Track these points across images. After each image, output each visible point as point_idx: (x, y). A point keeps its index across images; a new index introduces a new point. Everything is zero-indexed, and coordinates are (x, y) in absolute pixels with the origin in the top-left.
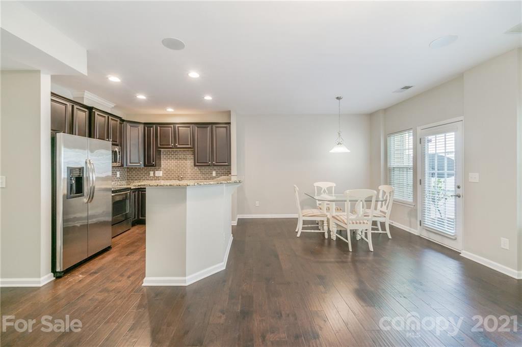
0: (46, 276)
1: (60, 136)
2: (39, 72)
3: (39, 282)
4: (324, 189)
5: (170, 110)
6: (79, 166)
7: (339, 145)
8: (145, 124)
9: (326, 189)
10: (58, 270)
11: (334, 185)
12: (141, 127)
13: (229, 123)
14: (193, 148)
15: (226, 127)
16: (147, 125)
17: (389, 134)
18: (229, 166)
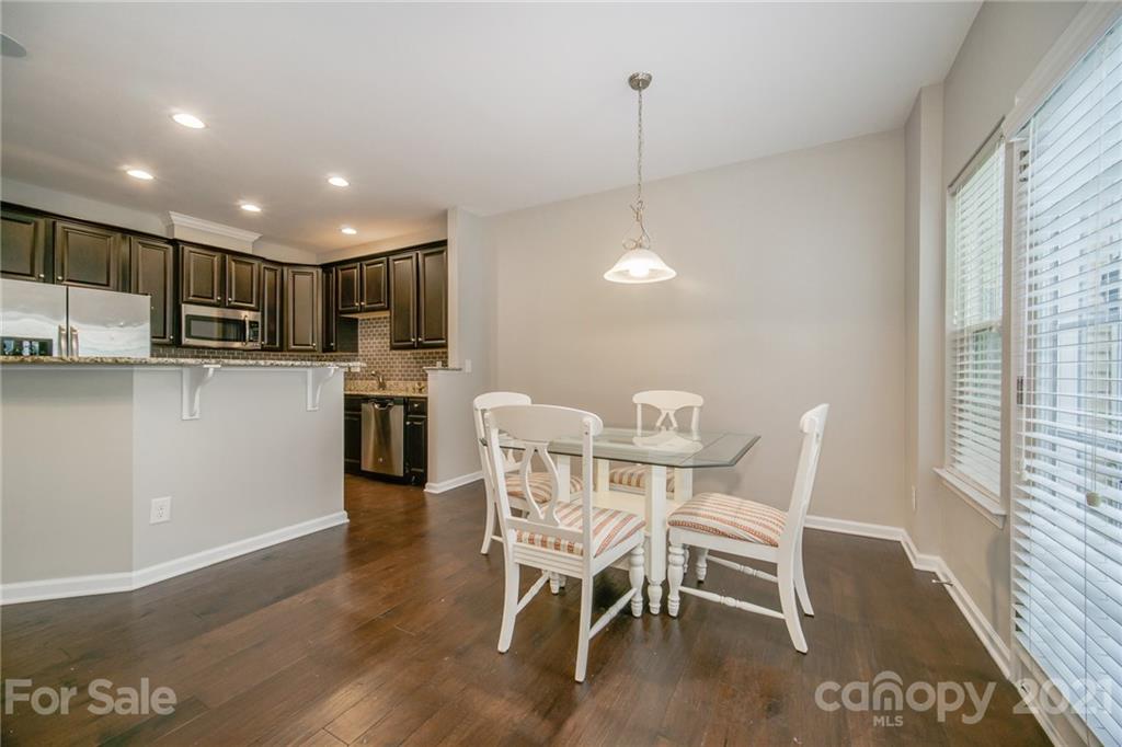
4: (667, 416)
5: (348, 231)
7: (634, 251)
8: (323, 266)
9: (672, 416)
11: (697, 401)
12: (317, 273)
13: (444, 243)
14: (388, 308)
15: (442, 252)
16: (326, 268)
17: (951, 186)
18: (445, 346)
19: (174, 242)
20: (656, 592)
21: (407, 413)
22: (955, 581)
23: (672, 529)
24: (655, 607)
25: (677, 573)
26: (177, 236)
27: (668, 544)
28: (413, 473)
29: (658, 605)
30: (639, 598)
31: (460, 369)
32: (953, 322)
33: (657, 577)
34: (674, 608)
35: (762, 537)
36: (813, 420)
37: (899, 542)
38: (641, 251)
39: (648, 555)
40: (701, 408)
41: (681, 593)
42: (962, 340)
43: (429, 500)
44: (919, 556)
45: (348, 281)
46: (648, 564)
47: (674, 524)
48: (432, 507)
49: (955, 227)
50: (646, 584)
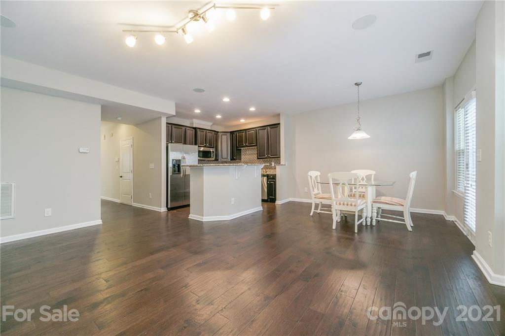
0: (164, 208)
1: (170, 145)
2: (161, 117)
3: (160, 210)
4: (363, 177)
5: (242, 121)
6: (179, 159)
7: (358, 131)
8: (231, 132)
9: (364, 178)
10: (169, 207)
11: (373, 172)
12: (229, 134)
13: (279, 124)
14: (256, 146)
15: (277, 127)
16: (232, 133)
17: (455, 108)
18: (280, 157)
19: (195, 128)
20: (369, 220)
21: (268, 179)
22: (457, 220)
23: (374, 203)
24: (369, 224)
25: (375, 214)
26: (194, 126)
27: (372, 207)
28: (269, 198)
29: (369, 223)
30: (365, 221)
31: (285, 165)
32: (457, 148)
33: (370, 216)
34: (374, 224)
35: (399, 204)
36: (413, 175)
37: (442, 215)
38: (360, 131)
39: (367, 210)
40: (375, 175)
41: (376, 220)
42: (459, 153)
43: (277, 206)
44: (447, 216)
45: (241, 137)
46: (367, 212)
47: (374, 202)
48: (278, 209)
49: (457, 120)
50: (366, 218)
